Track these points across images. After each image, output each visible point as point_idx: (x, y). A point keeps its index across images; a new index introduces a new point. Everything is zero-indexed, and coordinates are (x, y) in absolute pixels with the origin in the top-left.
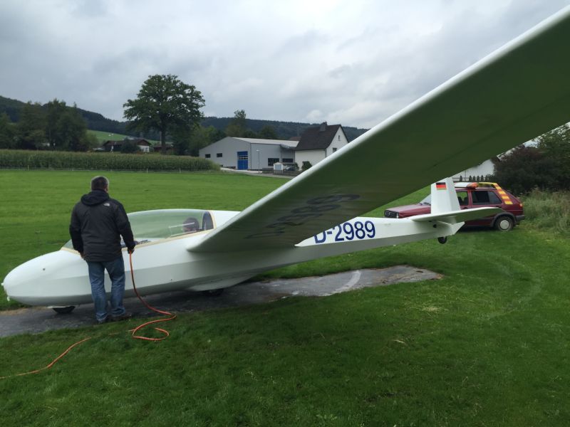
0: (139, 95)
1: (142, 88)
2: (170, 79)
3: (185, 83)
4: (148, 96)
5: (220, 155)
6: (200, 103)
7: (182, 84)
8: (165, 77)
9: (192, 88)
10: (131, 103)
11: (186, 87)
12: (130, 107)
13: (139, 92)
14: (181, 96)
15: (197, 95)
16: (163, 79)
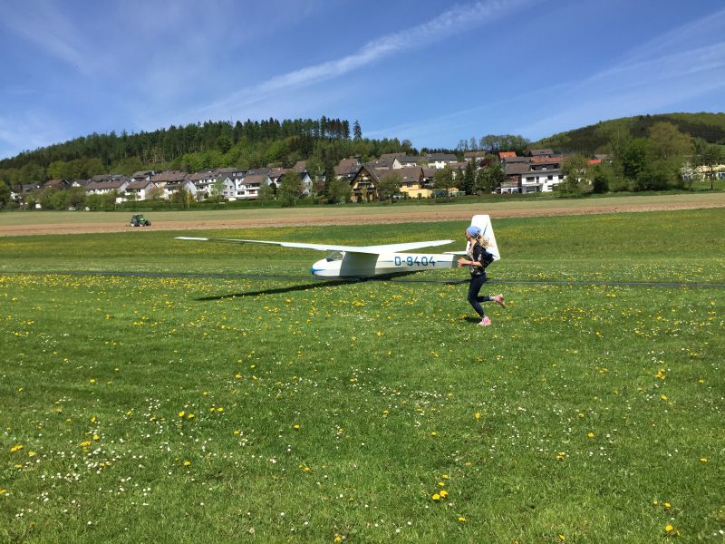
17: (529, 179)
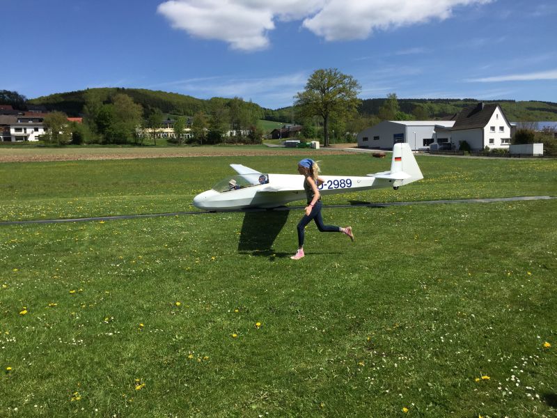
0: (305, 88)
1: (308, 82)
2: (331, 72)
3: (344, 74)
4: (312, 88)
5: (376, 138)
6: (358, 91)
7: (341, 75)
8: (326, 70)
9: (350, 78)
10: (300, 95)
11: (345, 77)
12: (299, 99)
13: (306, 85)
14: (341, 86)
15: (354, 84)
16: (325, 72)
17: (17, 130)
